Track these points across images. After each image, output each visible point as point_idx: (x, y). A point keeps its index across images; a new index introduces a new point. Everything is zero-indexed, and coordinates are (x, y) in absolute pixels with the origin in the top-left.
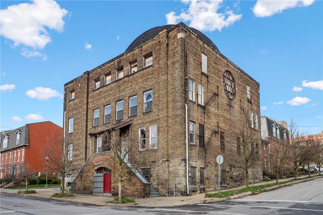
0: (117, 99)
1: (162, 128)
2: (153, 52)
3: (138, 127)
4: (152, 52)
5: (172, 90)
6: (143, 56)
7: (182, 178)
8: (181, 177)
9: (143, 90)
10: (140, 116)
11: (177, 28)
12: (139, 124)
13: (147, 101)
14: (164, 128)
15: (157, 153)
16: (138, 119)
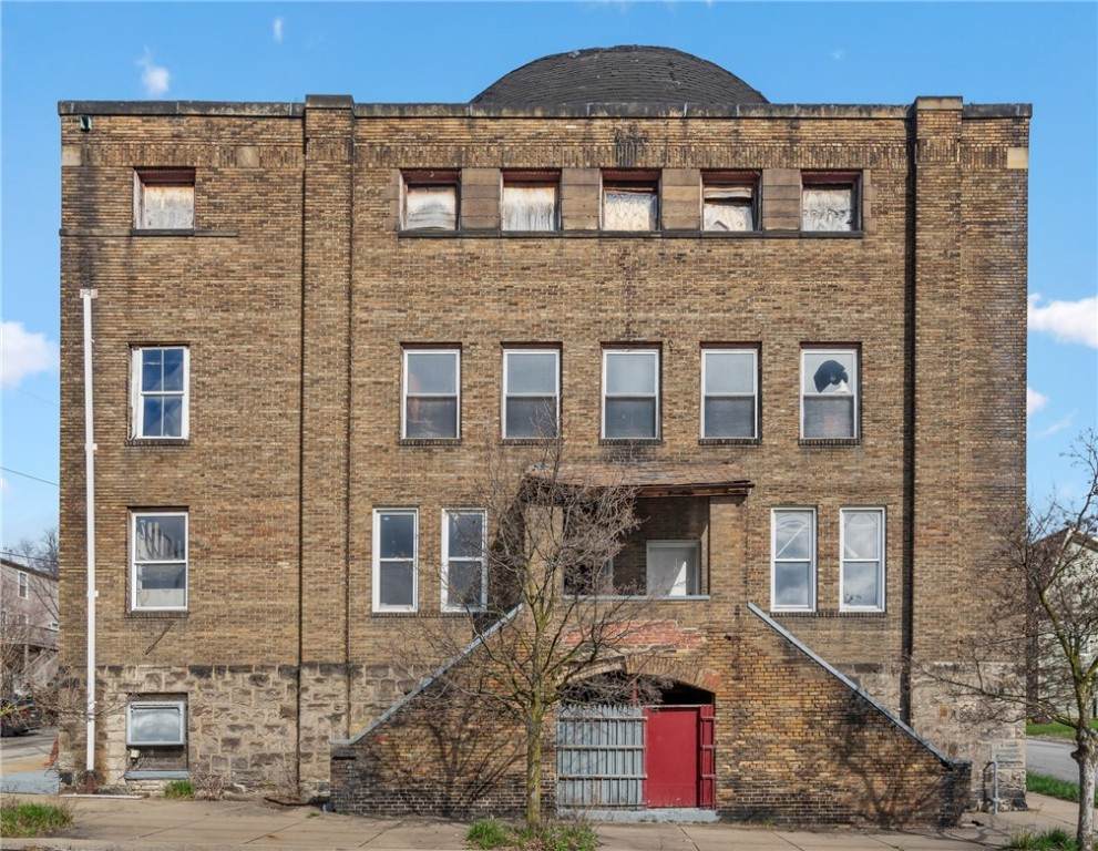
0: (617, 332)
1: (934, 531)
2: (867, 174)
3: (770, 499)
4: (861, 170)
5: (972, 380)
6: (803, 170)
7: (1019, 741)
8: (1014, 735)
9: (803, 334)
10: (777, 450)
11: (1005, 121)
12: (774, 488)
13: (820, 390)
14: (941, 532)
15: (885, 633)
16: (767, 461)
